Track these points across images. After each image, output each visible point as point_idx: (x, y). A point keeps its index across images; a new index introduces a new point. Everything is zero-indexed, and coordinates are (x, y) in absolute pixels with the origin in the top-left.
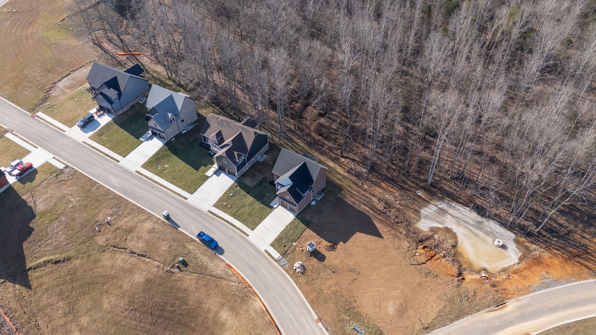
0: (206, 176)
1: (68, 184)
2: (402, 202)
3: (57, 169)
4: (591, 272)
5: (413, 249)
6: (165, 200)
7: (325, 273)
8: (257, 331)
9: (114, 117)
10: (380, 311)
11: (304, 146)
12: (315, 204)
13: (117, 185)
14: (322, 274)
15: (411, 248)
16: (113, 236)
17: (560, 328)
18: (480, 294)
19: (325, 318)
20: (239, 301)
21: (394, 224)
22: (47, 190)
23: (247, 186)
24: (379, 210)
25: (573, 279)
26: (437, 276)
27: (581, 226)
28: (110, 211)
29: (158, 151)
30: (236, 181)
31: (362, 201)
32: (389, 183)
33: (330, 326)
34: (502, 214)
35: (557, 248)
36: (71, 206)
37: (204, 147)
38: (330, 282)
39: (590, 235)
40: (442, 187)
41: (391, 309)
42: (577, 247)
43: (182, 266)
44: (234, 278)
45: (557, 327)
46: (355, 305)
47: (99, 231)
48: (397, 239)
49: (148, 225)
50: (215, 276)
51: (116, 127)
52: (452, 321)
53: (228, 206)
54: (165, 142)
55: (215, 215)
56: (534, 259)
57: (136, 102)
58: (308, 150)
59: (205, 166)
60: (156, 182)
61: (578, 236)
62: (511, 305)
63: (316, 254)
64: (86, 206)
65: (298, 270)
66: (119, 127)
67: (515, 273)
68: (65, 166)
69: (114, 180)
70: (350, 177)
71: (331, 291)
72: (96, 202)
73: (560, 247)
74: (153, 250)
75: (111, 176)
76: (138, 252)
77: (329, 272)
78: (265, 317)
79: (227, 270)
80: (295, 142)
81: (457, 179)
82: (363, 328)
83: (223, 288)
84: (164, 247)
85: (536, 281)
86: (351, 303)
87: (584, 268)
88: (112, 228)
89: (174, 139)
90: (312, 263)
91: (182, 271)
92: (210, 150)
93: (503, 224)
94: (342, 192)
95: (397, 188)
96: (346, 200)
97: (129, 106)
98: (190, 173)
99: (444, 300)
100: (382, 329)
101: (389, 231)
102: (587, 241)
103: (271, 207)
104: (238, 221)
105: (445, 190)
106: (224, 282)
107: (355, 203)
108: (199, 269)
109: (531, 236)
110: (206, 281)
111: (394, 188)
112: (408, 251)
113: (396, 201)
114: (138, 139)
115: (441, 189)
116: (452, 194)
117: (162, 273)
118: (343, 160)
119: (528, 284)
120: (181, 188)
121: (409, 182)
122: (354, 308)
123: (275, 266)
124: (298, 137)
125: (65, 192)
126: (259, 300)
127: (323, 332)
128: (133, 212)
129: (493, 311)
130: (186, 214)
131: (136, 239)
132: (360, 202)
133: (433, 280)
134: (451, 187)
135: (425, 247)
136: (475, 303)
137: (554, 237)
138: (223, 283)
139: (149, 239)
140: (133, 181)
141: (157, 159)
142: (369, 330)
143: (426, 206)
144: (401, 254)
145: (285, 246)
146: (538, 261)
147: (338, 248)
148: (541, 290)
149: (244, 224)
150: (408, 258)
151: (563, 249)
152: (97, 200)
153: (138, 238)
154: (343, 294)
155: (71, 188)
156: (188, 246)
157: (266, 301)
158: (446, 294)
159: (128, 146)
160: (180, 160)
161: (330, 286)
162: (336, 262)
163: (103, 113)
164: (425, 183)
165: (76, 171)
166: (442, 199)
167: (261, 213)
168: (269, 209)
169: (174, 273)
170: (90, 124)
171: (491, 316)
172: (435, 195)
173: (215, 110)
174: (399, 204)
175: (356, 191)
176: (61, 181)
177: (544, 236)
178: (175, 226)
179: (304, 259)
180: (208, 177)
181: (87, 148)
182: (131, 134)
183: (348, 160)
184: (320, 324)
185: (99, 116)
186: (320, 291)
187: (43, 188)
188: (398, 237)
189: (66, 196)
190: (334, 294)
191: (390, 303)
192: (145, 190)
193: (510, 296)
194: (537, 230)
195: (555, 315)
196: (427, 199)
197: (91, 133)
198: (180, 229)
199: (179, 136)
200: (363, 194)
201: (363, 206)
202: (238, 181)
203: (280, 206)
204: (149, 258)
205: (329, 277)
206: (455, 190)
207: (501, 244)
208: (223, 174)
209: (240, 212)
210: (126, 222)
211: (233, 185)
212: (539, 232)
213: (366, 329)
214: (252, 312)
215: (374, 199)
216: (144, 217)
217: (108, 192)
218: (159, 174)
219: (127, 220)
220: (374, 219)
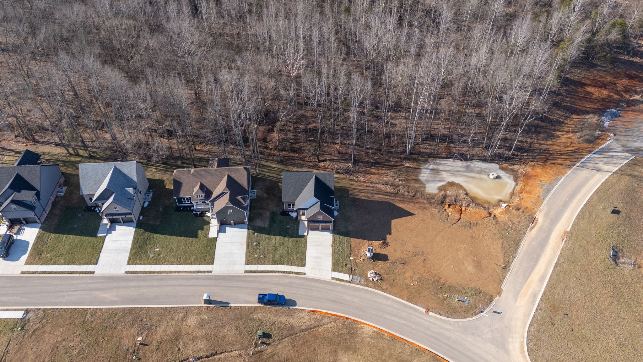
0: (211, 239)
1: (48, 330)
2: (401, 179)
3: (16, 322)
4: (564, 166)
5: (443, 212)
6: (188, 286)
7: (398, 268)
8: (386, 354)
9: (40, 225)
10: (464, 275)
11: (278, 166)
12: (338, 213)
13: (115, 299)
14: (396, 271)
15: (441, 212)
16: (160, 354)
17: (580, 216)
18: (516, 221)
19: (430, 306)
20: (348, 337)
21: (412, 199)
22: (24, 352)
23: (263, 228)
24: (391, 193)
25: (559, 177)
26: (477, 223)
27: (534, 136)
28: (134, 331)
29: (134, 238)
30: (248, 229)
31: (372, 192)
32: (376, 167)
33: (440, 310)
34: (479, 153)
35: (531, 160)
36: (75, 352)
37: (183, 210)
38: (408, 274)
39: (543, 140)
40: (420, 152)
41: (470, 268)
42: (543, 153)
43: (265, 340)
44: (326, 320)
45: (577, 216)
46: (442, 281)
47: (139, 359)
48: (425, 210)
49: (192, 321)
50: (307, 329)
51: (53, 235)
52: (516, 251)
53: (261, 256)
54: (135, 224)
55: (255, 272)
56: (524, 176)
57: (55, 196)
58: (285, 169)
59: (202, 229)
60: (161, 272)
61: (537, 145)
62: (540, 217)
63: (376, 257)
64: (97, 342)
65: (375, 279)
66: (58, 235)
67: (522, 193)
68: (23, 312)
69: (106, 295)
70: (342, 176)
71: (415, 281)
72: (105, 331)
73: (533, 158)
74: (220, 342)
75: (97, 293)
76: (205, 354)
77: (400, 266)
78: (384, 336)
79: (313, 316)
80: (266, 166)
81: (427, 139)
82: (464, 295)
83: (324, 335)
84: (230, 332)
85: (539, 191)
86: (438, 281)
87: (558, 166)
88: (152, 347)
89: (141, 217)
90: (380, 266)
91: (269, 344)
92: (193, 210)
93: (484, 160)
94: (350, 192)
95: (386, 168)
96: (359, 197)
97: (50, 205)
98: (192, 244)
99: (498, 239)
100: (478, 288)
101: (414, 207)
102: (545, 146)
103: (303, 236)
104: (284, 266)
105: (423, 153)
106: (321, 329)
107: (368, 197)
108: (285, 332)
109: (508, 160)
110: (302, 339)
111: (384, 170)
112: (441, 215)
113: (395, 179)
114: (96, 236)
115: (419, 153)
116: (431, 153)
117: (249, 358)
118: (322, 164)
119: (536, 196)
120: (196, 264)
121: (391, 159)
122: (444, 284)
123: (353, 287)
124: (265, 160)
125: (53, 341)
126: (365, 326)
127: (438, 318)
128: (163, 317)
129: (533, 228)
130: (225, 286)
131: (190, 342)
132: (371, 193)
133: (478, 228)
134: (427, 148)
135: (449, 205)
136: (517, 229)
137: (523, 153)
138: (320, 331)
139: (206, 333)
140: (131, 284)
141: (141, 247)
142: (470, 295)
143: (420, 173)
144: (438, 220)
145: (346, 265)
146: (527, 176)
147: (389, 242)
148: (547, 195)
149: (291, 265)
150: (446, 221)
151: (535, 158)
152: (105, 328)
153: (193, 340)
154: (426, 277)
155: (56, 333)
156: (255, 317)
157: (372, 322)
158: (495, 234)
159: (90, 250)
160: (167, 237)
161: (412, 278)
162: (398, 255)
163: (21, 227)
164: (405, 154)
165: (44, 310)
166: (426, 161)
167: (298, 247)
168: (303, 239)
169: (262, 351)
170: (12, 248)
171: (535, 232)
172: (419, 160)
173: (158, 168)
174: (400, 180)
175: (360, 186)
176: (34, 332)
177: (517, 155)
178: (224, 305)
179: (371, 267)
180: (215, 240)
181: (35, 277)
182: (81, 235)
183: (328, 162)
184: (431, 313)
185: (18, 233)
186: (408, 287)
187: (16, 353)
188: (424, 208)
189: (58, 345)
190: (420, 282)
191: (465, 263)
192: (155, 286)
193: (534, 211)
194: (510, 153)
195: (569, 208)
196: (416, 167)
197: (24, 258)
198: (230, 305)
199: (144, 211)
200: (366, 186)
201: (377, 196)
202: (250, 227)
203: (309, 231)
204: (221, 353)
205: (403, 270)
206: (431, 149)
207: (496, 175)
208: (227, 228)
209: (277, 256)
210: (164, 331)
211: (248, 234)
212: (513, 154)
213: (467, 295)
214: (368, 339)
215: (379, 186)
216: (181, 315)
217: (112, 313)
218: (157, 261)
219: (162, 328)
220: (395, 202)
